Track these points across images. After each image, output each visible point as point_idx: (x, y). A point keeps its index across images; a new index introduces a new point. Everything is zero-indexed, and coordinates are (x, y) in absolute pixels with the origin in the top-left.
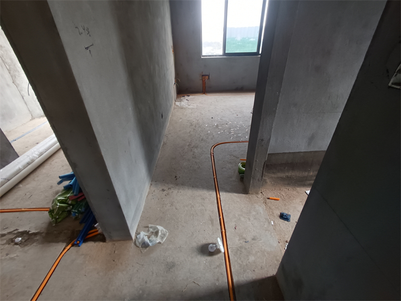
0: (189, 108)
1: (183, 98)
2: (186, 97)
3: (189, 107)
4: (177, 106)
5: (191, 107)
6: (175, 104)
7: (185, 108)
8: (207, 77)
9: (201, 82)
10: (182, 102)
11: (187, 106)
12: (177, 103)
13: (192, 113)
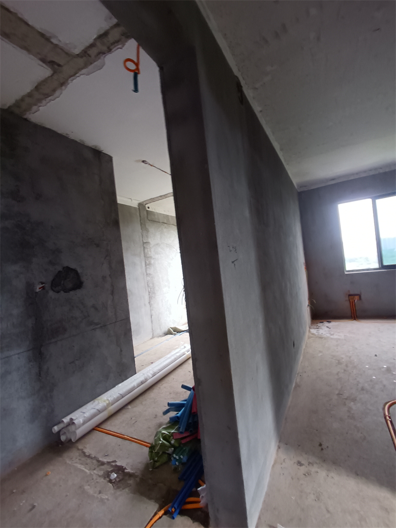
0: (332, 339)
1: (321, 324)
2: (326, 324)
3: (332, 337)
4: (313, 334)
5: (335, 337)
6: (309, 331)
7: (325, 338)
8: (357, 298)
9: (347, 304)
10: (321, 330)
11: (328, 335)
12: (313, 331)
13: (337, 345)
